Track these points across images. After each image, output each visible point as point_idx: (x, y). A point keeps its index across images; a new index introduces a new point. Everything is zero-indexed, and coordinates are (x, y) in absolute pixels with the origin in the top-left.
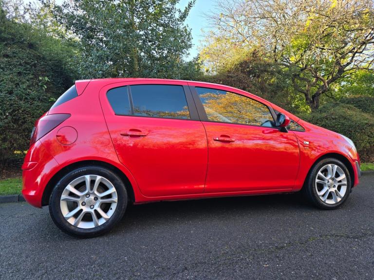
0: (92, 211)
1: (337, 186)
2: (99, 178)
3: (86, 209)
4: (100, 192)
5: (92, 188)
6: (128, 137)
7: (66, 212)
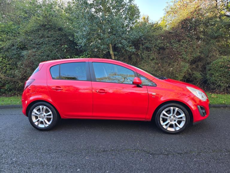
0: (43, 120)
1: (177, 121)
2: (45, 107)
3: (41, 119)
4: (46, 113)
5: (43, 111)
6: (55, 90)
7: (34, 120)
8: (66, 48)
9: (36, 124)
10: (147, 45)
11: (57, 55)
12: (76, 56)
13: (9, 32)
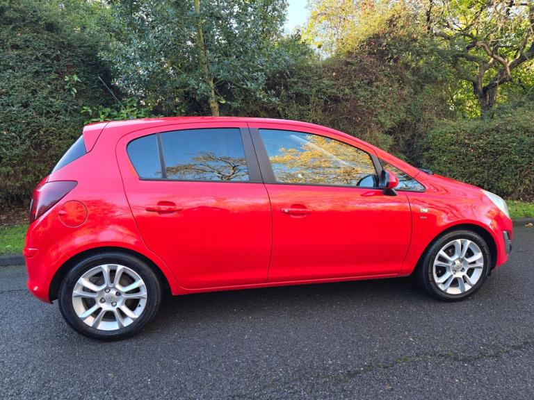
0: (114, 309)
1: (466, 270)
2: (120, 268)
3: (106, 307)
4: (123, 285)
5: (112, 281)
6: (156, 214)
7: (80, 311)
8: (77, 85)
9: (90, 322)
10: (299, 87)
11: (51, 102)
12: (105, 107)
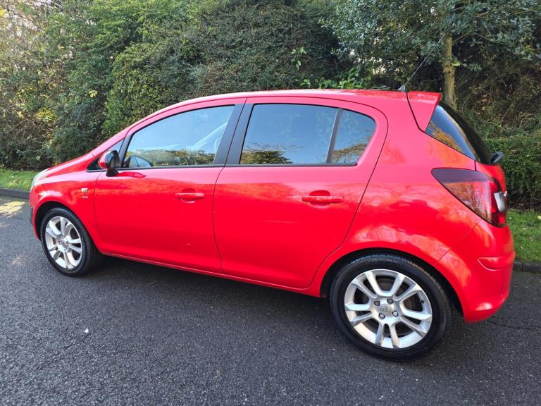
11: (276, 76)
12: (326, 79)
13: (165, 17)
